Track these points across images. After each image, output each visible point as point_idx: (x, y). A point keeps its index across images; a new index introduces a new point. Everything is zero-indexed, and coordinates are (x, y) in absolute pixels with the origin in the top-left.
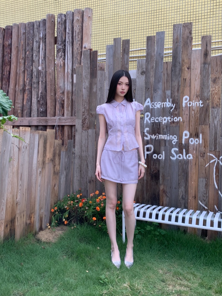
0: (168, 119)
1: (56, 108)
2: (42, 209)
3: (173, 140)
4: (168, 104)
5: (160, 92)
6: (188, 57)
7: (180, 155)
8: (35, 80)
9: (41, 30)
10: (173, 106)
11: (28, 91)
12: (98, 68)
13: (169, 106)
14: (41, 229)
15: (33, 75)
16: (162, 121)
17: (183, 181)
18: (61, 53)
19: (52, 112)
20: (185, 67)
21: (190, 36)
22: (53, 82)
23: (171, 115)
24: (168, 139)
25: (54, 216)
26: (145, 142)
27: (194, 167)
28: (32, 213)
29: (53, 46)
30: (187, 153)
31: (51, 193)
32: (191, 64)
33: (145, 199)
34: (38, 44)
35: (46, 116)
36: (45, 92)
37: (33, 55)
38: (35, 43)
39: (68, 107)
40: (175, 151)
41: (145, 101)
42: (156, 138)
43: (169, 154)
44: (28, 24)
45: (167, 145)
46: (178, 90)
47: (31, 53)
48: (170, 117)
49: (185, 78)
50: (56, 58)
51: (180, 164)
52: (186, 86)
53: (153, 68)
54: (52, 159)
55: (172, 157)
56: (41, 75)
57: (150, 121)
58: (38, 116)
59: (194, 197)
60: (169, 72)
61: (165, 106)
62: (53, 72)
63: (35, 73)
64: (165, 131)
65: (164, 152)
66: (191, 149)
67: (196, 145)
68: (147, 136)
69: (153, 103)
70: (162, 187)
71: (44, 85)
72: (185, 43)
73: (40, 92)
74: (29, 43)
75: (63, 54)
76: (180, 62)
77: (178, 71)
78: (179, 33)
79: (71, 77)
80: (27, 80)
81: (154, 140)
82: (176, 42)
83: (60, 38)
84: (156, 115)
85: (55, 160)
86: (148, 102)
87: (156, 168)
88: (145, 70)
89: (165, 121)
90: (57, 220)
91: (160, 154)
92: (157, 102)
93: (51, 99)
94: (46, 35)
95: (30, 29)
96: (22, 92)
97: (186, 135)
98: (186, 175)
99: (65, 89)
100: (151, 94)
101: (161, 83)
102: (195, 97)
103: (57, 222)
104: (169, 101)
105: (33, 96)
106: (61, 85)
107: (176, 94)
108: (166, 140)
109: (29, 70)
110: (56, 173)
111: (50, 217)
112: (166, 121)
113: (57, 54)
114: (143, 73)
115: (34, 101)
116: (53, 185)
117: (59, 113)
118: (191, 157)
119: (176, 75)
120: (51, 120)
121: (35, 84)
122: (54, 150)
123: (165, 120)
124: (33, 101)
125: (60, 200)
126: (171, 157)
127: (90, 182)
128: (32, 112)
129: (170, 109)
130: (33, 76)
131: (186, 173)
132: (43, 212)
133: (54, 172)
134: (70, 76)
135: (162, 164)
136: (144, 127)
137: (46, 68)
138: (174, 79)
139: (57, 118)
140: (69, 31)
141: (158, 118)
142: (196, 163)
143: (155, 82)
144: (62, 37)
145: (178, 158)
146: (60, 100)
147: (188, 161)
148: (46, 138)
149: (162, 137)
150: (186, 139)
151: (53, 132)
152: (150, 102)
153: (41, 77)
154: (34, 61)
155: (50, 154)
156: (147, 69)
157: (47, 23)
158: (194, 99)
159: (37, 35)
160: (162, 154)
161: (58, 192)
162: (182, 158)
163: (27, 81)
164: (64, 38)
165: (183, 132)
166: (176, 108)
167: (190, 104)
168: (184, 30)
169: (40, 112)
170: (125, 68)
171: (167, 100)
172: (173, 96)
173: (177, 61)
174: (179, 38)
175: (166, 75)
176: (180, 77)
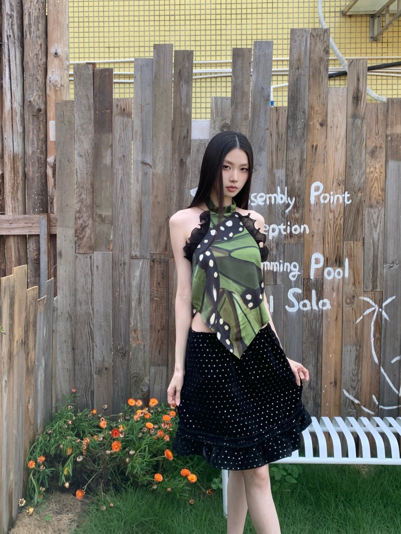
0: (280, 229)
3: (291, 271)
4: (280, 198)
5: (262, 173)
6: (321, 100)
7: (306, 301)
10: (290, 202)
12: (115, 110)
13: (281, 202)
17: (311, 352)
20: (315, 121)
21: (325, 58)
23: (287, 222)
24: (281, 271)
27: (333, 324)
30: (320, 297)
32: (327, 115)
39: (14, 192)
40: (294, 295)
43: (281, 303)
45: (278, 283)
46: (301, 169)
48: (284, 225)
49: (315, 144)
51: (305, 319)
52: (317, 161)
53: (246, 118)
55: (289, 306)
59: (333, 384)
60: (283, 130)
61: (273, 202)
64: (274, 253)
65: (271, 297)
66: (327, 288)
67: (337, 281)
72: (315, 71)
76: (304, 110)
77: (300, 128)
78: (303, 49)
79: (21, 121)
82: (295, 65)
88: (228, 122)
89: (274, 233)
92: (256, 194)
97: (317, 261)
98: (316, 341)
101: (264, 154)
102: (335, 184)
104: (283, 192)
107: (297, 177)
108: (276, 272)
112: (276, 234)
114: (224, 128)
118: (327, 305)
119: (296, 138)
123: (274, 231)
126: (287, 307)
127: (99, 372)
129: (284, 207)
131: (317, 337)
134: (18, 118)
138: (292, 145)
140: (12, 10)
142: (337, 317)
145: (301, 308)
147: (322, 314)
149: (267, 265)
150: (317, 269)
156: (233, 120)
158: (334, 188)
162: (309, 308)
165: (312, 255)
166: (296, 206)
167: (325, 198)
168: (313, 43)
170: (181, 114)
171: (279, 189)
172: (290, 181)
173: (297, 108)
174: (303, 58)
175: (275, 136)
176: (305, 141)
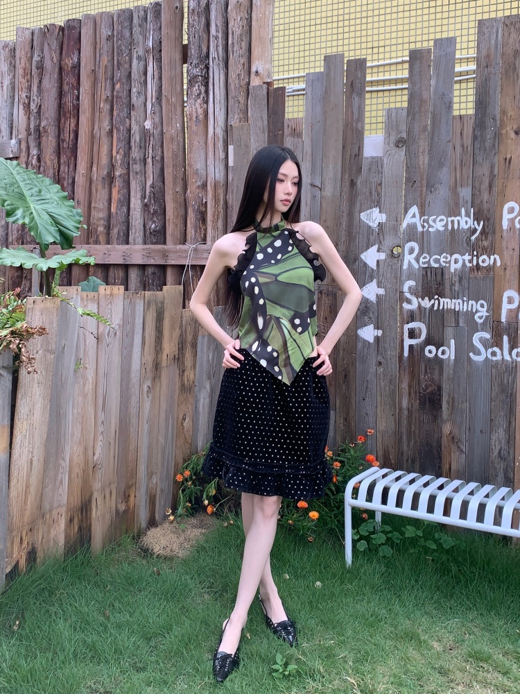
0: (464, 260)
1: (188, 222)
2: (154, 477)
3: (477, 311)
4: (465, 222)
5: (443, 192)
6: (516, 102)
7: (495, 349)
8: (136, 153)
9: (150, 28)
10: (477, 227)
11: (121, 180)
12: (287, 131)
13: (466, 227)
14: (152, 523)
15: (133, 141)
16: (447, 265)
17: (502, 413)
18: (199, 87)
19: (179, 233)
20: (508, 128)
22: (180, 159)
23: (473, 251)
24: (465, 310)
25: (183, 491)
26: (405, 316)
28: (132, 486)
29: (178, 69)
30: (513, 345)
31: (175, 437)
33: (405, 455)
34: (142, 63)
35: (165, 243)
36: (160, 184)
37: (130, 91)
38: (135, 62)
39: (215, 221)
40: (481, 340)
41: (406, 211)
42: (433, 305)
43: (465, 347)
44: (119, 16)
45: (461, 324)
46: (490, 187)
47: (125, 87)
48: (469, 255)
49: (508, 157)
50: (185, 99)
51: (494, 371)
52: (510, 176)
53: (425, 129)
54: (177, 357)
55: (474, 354)
56: (151, 143)
57: (418, 263)
58: (145, 243)
60: (468, 141)
61: (456, 227)
62: (181, 135)
63: (136, 138)
64: (457, 288)
65: (453, 342)
68: (409, 302)
69: (426, 217)
70: (447, 428)
71: (159, 166)
72: (508, 68)
73: (149, 183)
74: (122, 62)
75: (203, 89)
76: (495, 116)
77: (489, 139)
78: (493, 42)
79: (224, 147)
80: (117, 153)
81: (427, 312)
82: (484, 62)
83: (195, 50)
84: (433, 249)
85: (183, 357)
86: (414, 216)
87: (432, 380)
88: (404, 135)
89: (456, 265)
90: (190, 501)
91: (442, 345)
92: (435, 217)
93: (175, 201)
94: (161, 42)
95: (122, 28)
96: (107, 182)
97: (510, 301)
98: (509, 400)
99: (209, 176)
100: (421, 195)
101: (445, 170)
103: (190, 505)
104: (468, 215)
105: (132, 194)
106: (199, 165)
107: (485, 196)
108: (458, 311)
109: (122, 128)
110: (187, 389)
111: (173, 493)
112: (459, 265)
113: (188, 88)
114: (399, 143)
115: (134, 204)
116: (181, 417)
117: (195, 235)
119: (485, 150)
120: (176, 252)
121: (136, 164)
122: (181, 335)
123: (457, 262)
124: (132, 205)
125: (197, 452)
126: (471, 354)
128: (130, 232)
129: (469, 233)
130: (132, 144)
131: (509, 394)
132: (157, 483)
133: (183, 385)
134: (220, 144)
135: (447, 372)
136: (404, 278)
137: (162, 125)
138: (479, 159)
139: (189, 247)
140: (217, 31)
141: (439, 257)
143: (430, 165)
144: (200, 46)
145: (489, 356)
146: (196, 203)
147: (516, 366)
148: (162, 307)
149: (447, 303)
150: (510, 311)
151: (177, 291)
152: (418, 215)
153: (151, 146)
154: (133, 105)
155: (172, 344)
156: (409, 133)
157: (165, 12)
159: (141, 43)
160: (449, 347)
161: (191, 433)
162: (499, 357)
163: (118, 157)
164: (205, 50)
165: (503, 292)
166: (485, 231)
168: (506, 34)
169: (151, 233)
170: (353, 130)
171: (463, 211)
172: (477, 201)
173: (486, 115)
174: (493, 54)
175: (459, 149)
176: (495, 154)
